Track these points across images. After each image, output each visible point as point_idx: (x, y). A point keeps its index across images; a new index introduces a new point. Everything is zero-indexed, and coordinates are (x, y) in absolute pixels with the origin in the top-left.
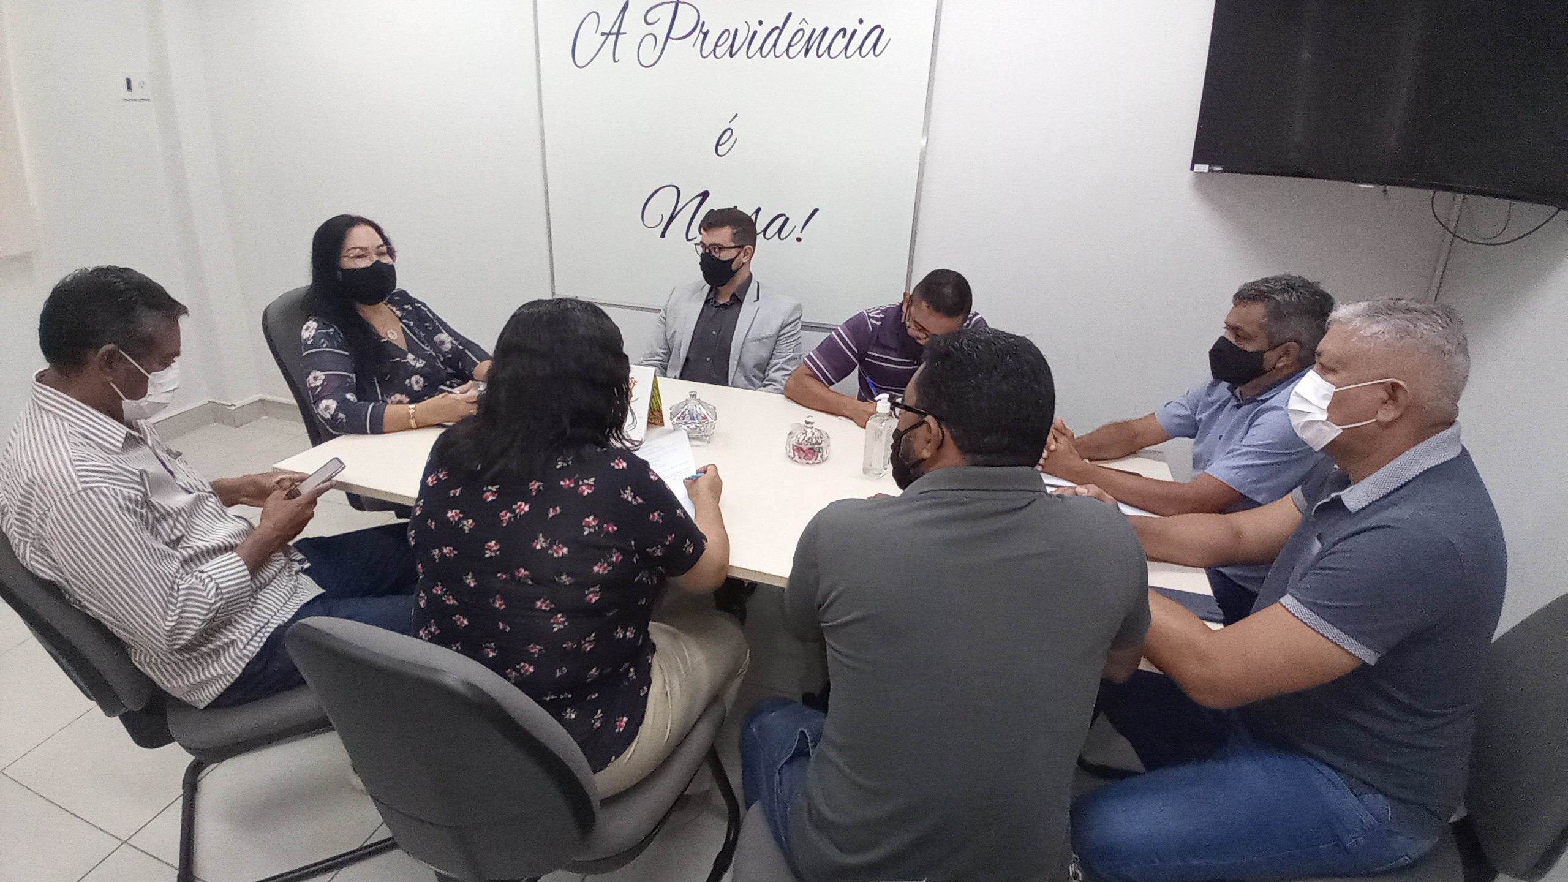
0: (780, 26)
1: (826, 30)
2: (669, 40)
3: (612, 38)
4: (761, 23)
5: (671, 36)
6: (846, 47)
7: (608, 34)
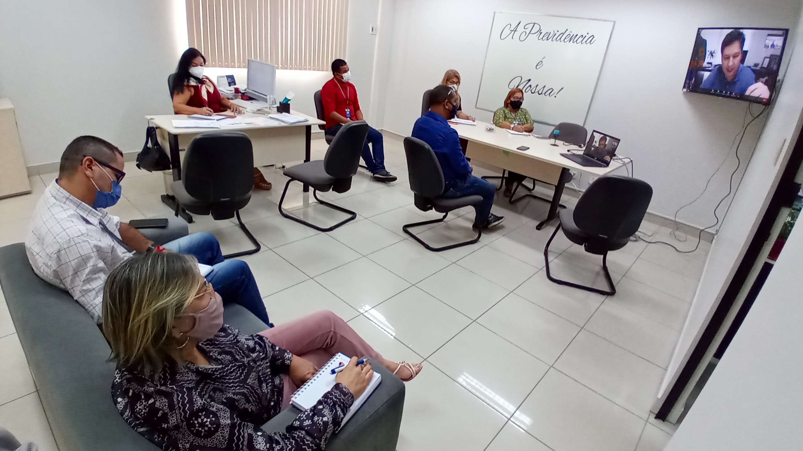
0: (564, 32)
1: (577, 35)
2: (530, 34)
3: (513, 32)
4: (558, 31)
5: (531, 32)
6: (582, 41)
7: (512, 31)
